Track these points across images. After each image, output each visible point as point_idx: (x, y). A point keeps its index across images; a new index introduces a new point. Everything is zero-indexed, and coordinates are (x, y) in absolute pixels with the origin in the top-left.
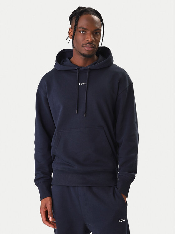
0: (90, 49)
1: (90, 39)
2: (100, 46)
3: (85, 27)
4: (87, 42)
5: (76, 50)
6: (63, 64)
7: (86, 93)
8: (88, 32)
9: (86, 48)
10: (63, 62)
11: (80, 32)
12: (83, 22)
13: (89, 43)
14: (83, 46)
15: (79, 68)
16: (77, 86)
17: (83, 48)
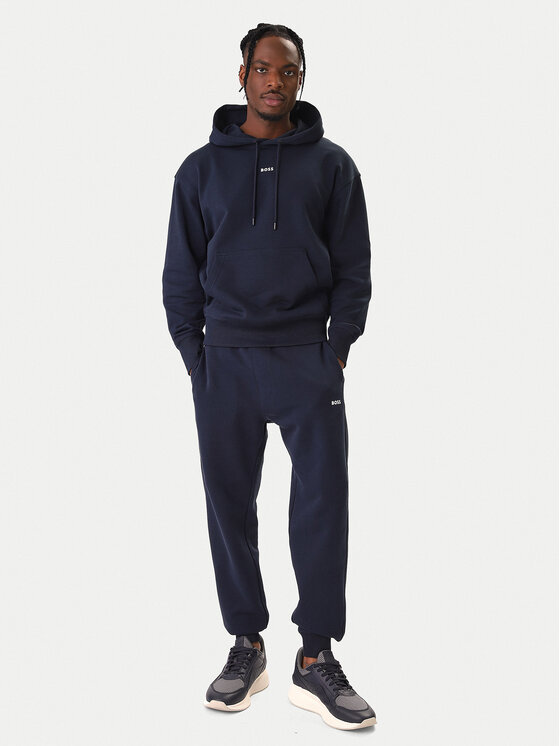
0: (275, 103)
1: (273, 84)
2: (298, 99)
3: (266, 61)
4: (269, 89)
5: (252, 107)
8: (273, 70)
9: (268, 102)
10: (228, 129)
11: (256, 70)
12: (263, 51)
13: (273, 92)
14: (262, 97)
15: (260, 141)
17: (262, 102)
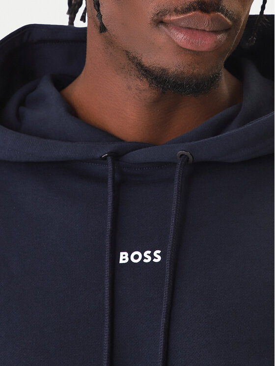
6: (19, 117)
7: (163, 320)
10: (23, 103)
14: (159, 21)
16: (107, 273)
